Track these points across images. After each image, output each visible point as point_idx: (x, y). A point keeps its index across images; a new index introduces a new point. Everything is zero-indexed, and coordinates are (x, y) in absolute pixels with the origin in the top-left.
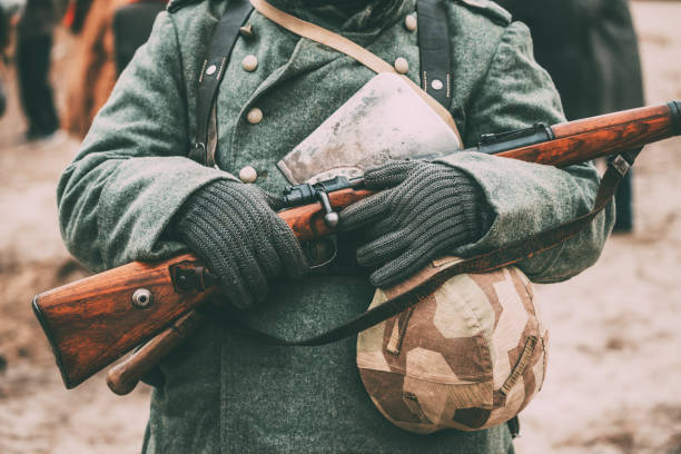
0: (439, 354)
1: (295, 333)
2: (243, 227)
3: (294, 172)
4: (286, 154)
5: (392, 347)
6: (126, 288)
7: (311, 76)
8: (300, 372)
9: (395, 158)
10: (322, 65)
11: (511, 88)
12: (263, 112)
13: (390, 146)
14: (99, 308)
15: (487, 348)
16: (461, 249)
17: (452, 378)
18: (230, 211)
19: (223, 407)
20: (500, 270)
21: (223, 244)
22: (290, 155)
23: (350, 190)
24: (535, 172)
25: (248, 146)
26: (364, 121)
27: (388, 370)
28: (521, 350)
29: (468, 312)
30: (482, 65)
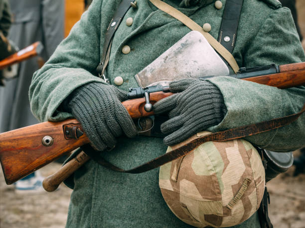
0: (193, 183)
1: (130, 166)
2: (99, 108)
3: (142, 81)
4: (139, 71)
5: (174, 178)
6: (40, 135)
7: (155, 31)
8: (130, 187)
9: (193, 77)
10: (163, 25)
11: (268, 43)
12: (131, 48)
13: (191, 70)
14: (25, 144)
15: (218, 183)
16: (212, 128)
17: (200, 197)
18: (94, 99)
19: (93, 202)
20: (232, 140)
21: (88, 116)
22: (141, 72)
23: (161, 92)
24: (261, 90)
25: (121, 65)
26: (180, 56)
27: (172, 190)
28: (239, 186)
29: (208, 162)
30: (253, 29)
